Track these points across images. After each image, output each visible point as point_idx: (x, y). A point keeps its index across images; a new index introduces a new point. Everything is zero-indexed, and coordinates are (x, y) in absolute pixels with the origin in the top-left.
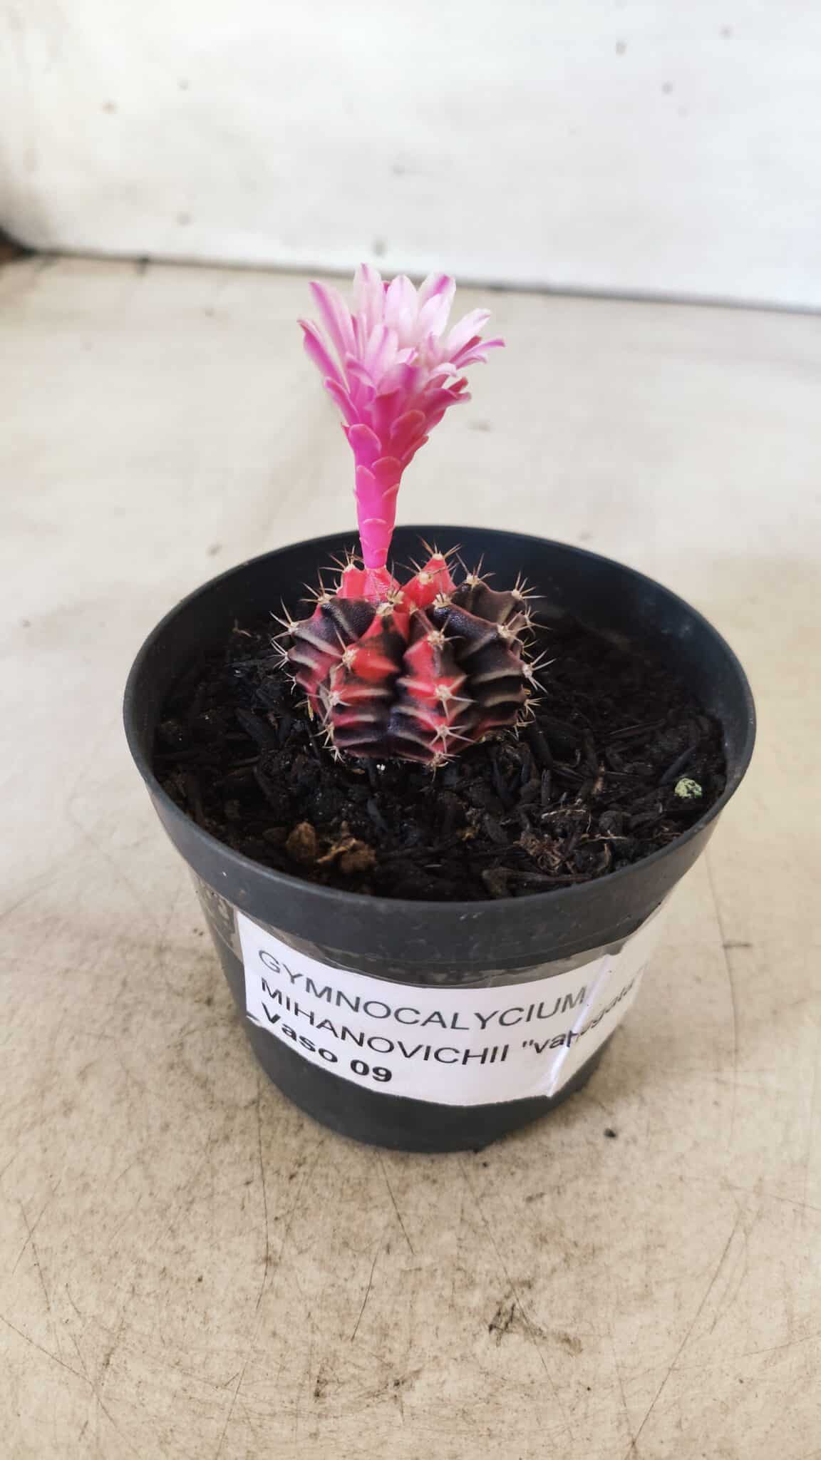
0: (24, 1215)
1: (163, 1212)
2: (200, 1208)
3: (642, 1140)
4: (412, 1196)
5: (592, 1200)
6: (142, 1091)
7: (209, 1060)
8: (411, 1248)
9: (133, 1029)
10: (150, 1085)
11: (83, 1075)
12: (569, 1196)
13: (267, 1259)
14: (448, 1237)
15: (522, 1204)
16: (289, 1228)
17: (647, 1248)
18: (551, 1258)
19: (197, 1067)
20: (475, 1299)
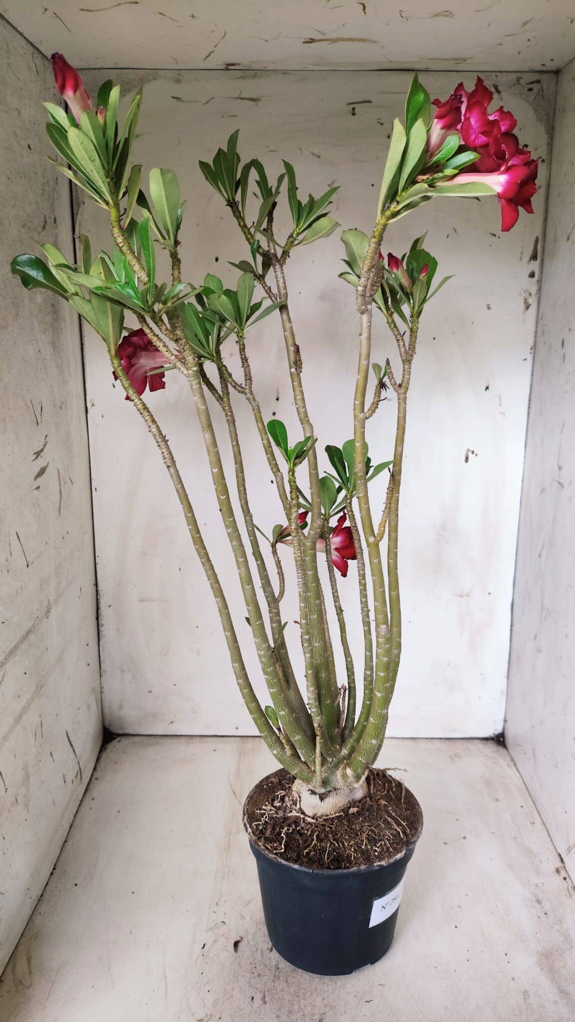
0: (231, 1016)
1: (256, 1012)
2: (263, 1010)
3: (342, 987)
4: (301, 1002)
5: (334, 998)
6: (245, 991)
7: (256, 984)
8: (303, 1011)
9: (239, 980)
10: (246, 990)
11: (233, 990)
12: (330, 998)
13: (278, 1017)
14: (309, 1008)
15: (321, 1000)
16: (280, 1011)
17: (344, 1005)
18: (327, 1009)
19: (254, 986)
20: (316, 1017)
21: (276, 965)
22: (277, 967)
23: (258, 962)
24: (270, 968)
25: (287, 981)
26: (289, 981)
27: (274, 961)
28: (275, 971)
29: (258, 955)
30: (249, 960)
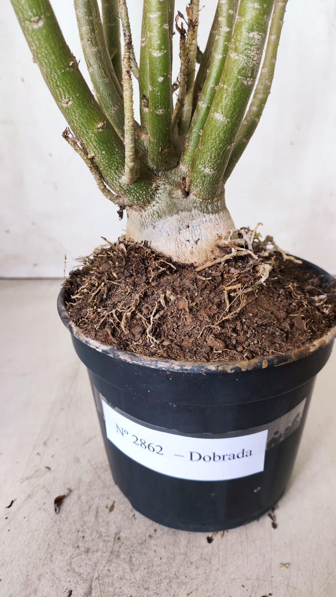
21: (116, 534)
22: (117, 537)
23: (88, 528)
24: (106, 539)
25: (131, 561)
26: (134, 560)
27: (114, 526)
28: (114, 545)
29: (90, 518)
30: (75, 524)
